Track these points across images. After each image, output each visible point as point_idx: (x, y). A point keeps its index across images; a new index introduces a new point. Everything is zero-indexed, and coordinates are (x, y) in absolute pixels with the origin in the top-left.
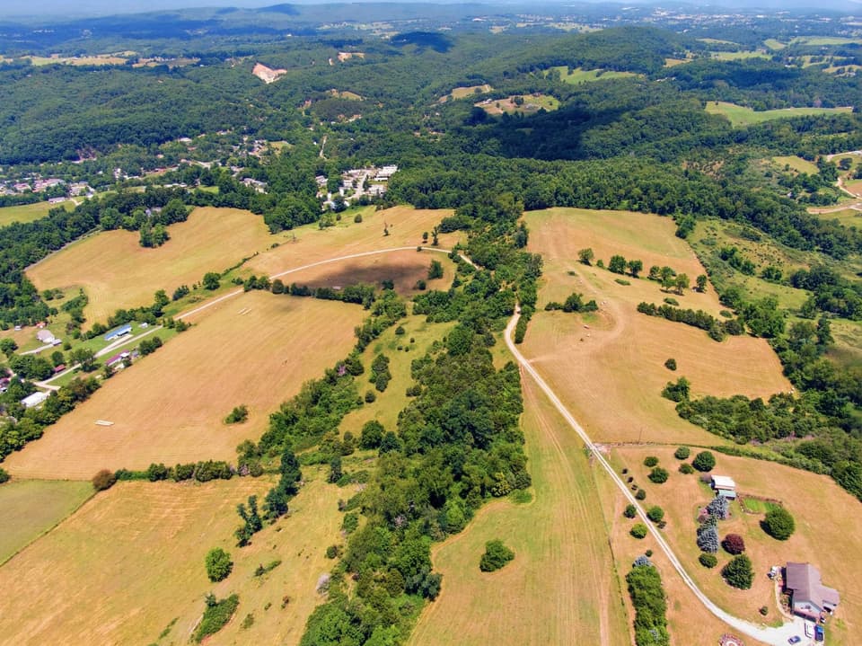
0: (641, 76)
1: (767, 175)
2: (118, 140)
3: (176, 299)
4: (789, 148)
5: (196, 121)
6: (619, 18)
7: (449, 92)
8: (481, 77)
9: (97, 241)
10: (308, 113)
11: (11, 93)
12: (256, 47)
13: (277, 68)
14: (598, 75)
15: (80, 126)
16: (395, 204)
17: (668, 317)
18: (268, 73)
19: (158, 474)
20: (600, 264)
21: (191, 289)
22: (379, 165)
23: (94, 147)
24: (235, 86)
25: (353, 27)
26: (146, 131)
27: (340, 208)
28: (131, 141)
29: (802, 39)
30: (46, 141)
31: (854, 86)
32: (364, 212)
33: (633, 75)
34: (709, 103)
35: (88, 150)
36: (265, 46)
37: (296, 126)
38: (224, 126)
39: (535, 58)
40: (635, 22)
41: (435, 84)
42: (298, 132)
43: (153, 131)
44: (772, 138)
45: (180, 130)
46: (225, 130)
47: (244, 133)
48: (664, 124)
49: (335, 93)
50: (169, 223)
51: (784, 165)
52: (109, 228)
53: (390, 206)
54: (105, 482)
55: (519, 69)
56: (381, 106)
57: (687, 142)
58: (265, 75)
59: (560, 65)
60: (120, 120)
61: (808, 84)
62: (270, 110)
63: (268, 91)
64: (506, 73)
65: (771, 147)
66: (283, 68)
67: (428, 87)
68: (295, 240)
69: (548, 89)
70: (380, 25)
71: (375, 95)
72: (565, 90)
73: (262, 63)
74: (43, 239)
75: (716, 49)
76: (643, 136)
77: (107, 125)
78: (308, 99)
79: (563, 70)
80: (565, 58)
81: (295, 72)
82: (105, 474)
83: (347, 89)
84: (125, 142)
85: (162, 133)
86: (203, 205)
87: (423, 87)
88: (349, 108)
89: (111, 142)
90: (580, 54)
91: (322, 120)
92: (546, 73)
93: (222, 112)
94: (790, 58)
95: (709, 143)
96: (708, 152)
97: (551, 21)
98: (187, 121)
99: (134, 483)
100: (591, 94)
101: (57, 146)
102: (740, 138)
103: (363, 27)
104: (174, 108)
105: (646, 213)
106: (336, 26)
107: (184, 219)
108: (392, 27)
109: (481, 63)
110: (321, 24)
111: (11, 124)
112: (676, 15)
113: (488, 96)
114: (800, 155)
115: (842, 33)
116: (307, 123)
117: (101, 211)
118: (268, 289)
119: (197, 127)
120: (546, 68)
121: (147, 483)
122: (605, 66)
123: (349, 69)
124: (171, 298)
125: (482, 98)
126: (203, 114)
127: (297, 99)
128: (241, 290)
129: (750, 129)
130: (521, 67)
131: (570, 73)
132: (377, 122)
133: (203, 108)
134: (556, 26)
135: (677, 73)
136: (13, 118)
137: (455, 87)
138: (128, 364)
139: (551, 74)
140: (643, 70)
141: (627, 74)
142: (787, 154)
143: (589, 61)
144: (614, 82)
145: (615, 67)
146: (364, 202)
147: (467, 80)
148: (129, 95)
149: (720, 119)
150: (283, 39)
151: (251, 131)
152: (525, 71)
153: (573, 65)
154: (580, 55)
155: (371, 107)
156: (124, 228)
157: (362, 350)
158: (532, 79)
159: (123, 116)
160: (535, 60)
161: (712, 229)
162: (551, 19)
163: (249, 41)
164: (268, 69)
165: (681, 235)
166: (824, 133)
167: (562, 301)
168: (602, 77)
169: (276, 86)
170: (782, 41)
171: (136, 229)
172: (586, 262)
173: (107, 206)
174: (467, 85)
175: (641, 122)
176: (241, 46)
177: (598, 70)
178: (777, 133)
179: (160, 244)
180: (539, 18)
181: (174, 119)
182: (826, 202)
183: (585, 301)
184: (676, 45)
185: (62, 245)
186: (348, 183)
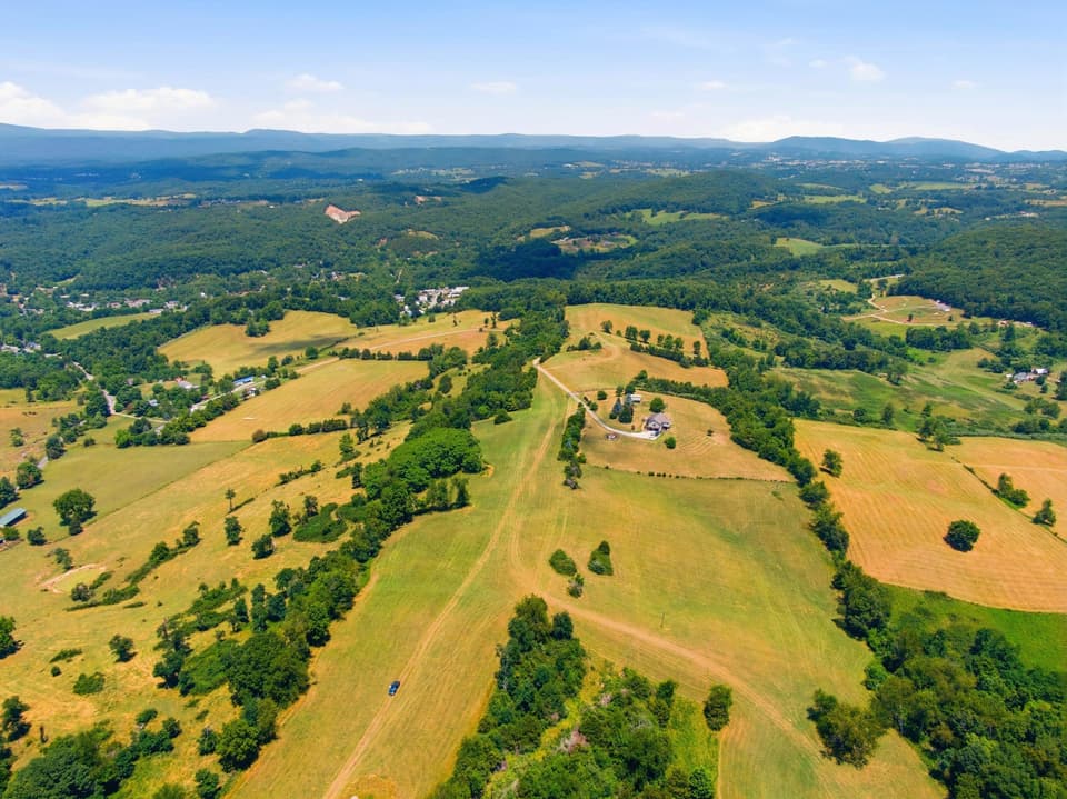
0: (725, 218)
1: (809, 294)
2: (197, 271)
3: (284, 364)
4: (834, 273)
5: (272, 255)
6: (724, 163)
7: (529, 232)
8: (560, 218)
9: (208, 332)
10: (382, 249)
11: (82, 230)
12: (326, 190)
13: (351, 210)
14: (682, 216)
15: (160, 257)
16: (464, 310)
17: (652, 354)
18: (340, 215)
19: (296, 431)
20: (619, 333)
21: (295, 359)
22: (452, 286)
23: (174, 276)
24: (308, 225)
25: (429, 173)
26: (224, 263)
27: (417, 315)
28: (210, 272)
29: (912, 184)
30: (128, 271)
31: (935, 226)
32: (437, 316)
33: (717, 216)
34: (779, 239)
35: (167, 279)
36: (335, 190)
37: (372, 260)
38: (300, 260)
39: (618, 200)
40: (741, 167)
41: (514, 225)
42: (374, 265)
43: (231, 262)
44: (822, 265)
45: (256, 263)
46: (300, 264)
47: (321, 266)
48: (724, 254)
49: (411, 233)
50: (270, 320)
51: (827, 286)
52: (218, 323)
53: (460, 311)
54: (260, 438)
55: (600, 211)
56: (458, 244)
57: (741, 268)
58: (338, 216)
59: (644, 208)
60: (198, 253)
61: (887, 223)
62: (345, 247)
63: (342, 231)
64: (586, 215)
65: (819, 272)
66: (356, 210)
67: (506, 228)
68: (377, 331)
69: (627, 229)
70: (461, 170)
71: (452, 235)
72: (642, 229)
73: (334, 205)
74: (165, 329)
75: (811, 193)
76: (703, 264)
77: (187, 257)
78: (384, 237)
79: (647, 213)
80: (649, 201)
81: (369, 214)
82: (260, 432)
83: (424, 229)
84: (203, 273)
85: (240, 265)
86: (296, 309)
87: (501, 228)
88: (424, 246)
89: (190, 272)
90: (665, 196)
91: (398, 256)
92: (628, 215)
93: (299, 247)
94: (885, 201)
95: (763, 269)
96: (761, 277)
97: (648, 167)
98: (263, 256)
99: (280, 438)
100: (670, 234)
101: (137, 275)
102: (794, 265)
103: (442, 172)
104: (250, 244)
105: (671, 308)
106: (412, 172)
107: (281, 318)
108: (473, 173)
109: (564, 206)
110: (395, 169)
111: (84, 258)
112: (789, 161)
113: (566, 234)
114: (845, 279)
115: (959, 179)
116: (383, 258)
117: (212, 310)
118: (358, 357)
119: (273, 261)
120: (629, 211)
121: (289, 438)
122: (688, 208)
123: (425, 211)
124: (280, 364)
125: (559, 236)
126: (279, 249)
127: (372, 237)
128: (337, 359)
129: (803, 257)
130: (602, 209)
131: (653, 215)
132: (453, 257)
133: (278, 244)
134: (653, 172)
135: (760, 215)
136: (86, 253)
137: (534, 228)
138: (257, 393)
139: (633, 216)
140: (728, 212)
141: (711, 216)
142: (833, 278)
143: (673, 204)
144: (694, 222)
145: (699, 209)
146: (437, 310)
147: (546, 222)
148: (202, 232)
149: (783, 250)
150: (354, 183)
151: (327, 265)
152: (607, 213)
153: (656, 208)
154: (665, 198)
155: (447, 245)
156: (231, 322)
157: (433, 378)
158: (612, 221)
159: (200, 249)
160: (618, 203)
161: (724, 319)
162: (649, 165)
163: (317, 185)
164: (341, 211)
165: (696, 322)
166: (874, 261)
167: (577, 345)
168: (685, 219)
169: (350, 225)
170: (888, 186)
171: (242, 324)
172: (607, 331)
173: (215, 306)
174: (547, 226)
175: (702, 252)
176: (309, 190)
177: (682, 212)
178: (827, 260)
179: (263, 335)
180: (636, 164)
181: (250, 253)
182: (852, 312)
183: (593, 342)
184: (768, 190)
185: (178, 335)
186: (423, 298)
